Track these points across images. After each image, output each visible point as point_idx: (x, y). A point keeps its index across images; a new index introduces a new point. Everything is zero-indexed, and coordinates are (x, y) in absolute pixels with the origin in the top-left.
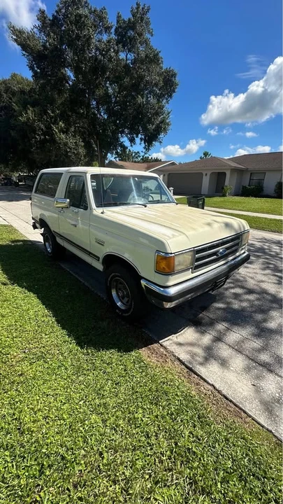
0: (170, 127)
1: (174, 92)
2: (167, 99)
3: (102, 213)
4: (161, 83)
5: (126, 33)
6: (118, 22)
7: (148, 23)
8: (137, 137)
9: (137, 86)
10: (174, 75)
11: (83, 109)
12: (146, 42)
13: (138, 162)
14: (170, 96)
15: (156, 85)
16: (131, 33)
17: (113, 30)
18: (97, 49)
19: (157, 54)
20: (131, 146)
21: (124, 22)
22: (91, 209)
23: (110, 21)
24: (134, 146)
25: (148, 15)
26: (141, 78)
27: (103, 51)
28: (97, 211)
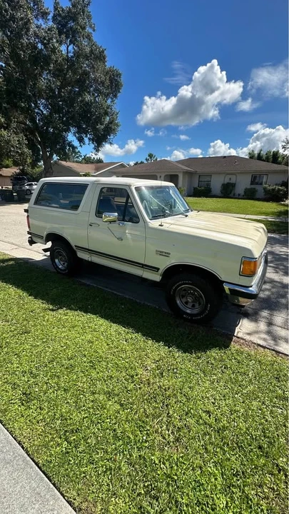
0: (120, 128)
1: (119, 92)
2: (112, 99)
3: (160, 225)
4: (107, 83)
5: (67, 23)
6: (56, 9)
7: (89, 17)
8: (86, 136)
9: (82, 82)
10: (119, 75)
11: (24, 103)
12: (89, 37)
13: (80, 162)
14: (115, 96)
15: (103, 83)
16: (71, 24)
17: (50, 17)
18: (36, 35)
19: (103, 52)
20: (81, 146)
21: (63, 10)
22: (145, 221)
23: (46, 6)
24: (83, 146)
25: (89, 9)
26: (86, 74)
27: (44, 39)
28: (155, 224)
